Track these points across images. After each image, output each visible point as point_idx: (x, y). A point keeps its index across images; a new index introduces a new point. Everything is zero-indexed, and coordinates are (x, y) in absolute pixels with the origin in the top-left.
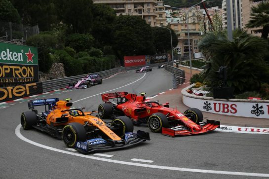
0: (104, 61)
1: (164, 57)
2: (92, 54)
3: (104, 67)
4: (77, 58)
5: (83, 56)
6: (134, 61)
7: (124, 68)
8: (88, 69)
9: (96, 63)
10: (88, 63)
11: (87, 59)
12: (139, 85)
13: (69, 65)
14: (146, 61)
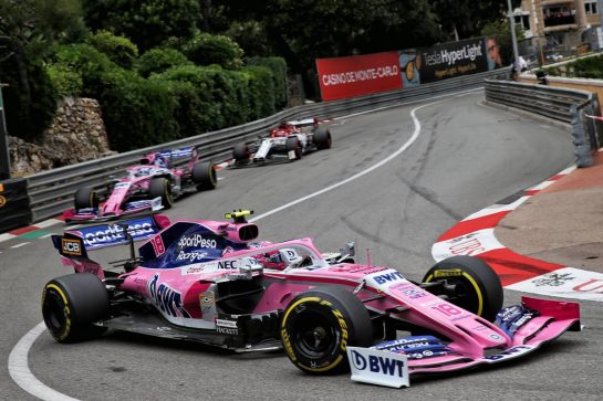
0: (251, 82)
1: (474, 52)
2: (201, 56)
3: (253, 106)
4: (145, 74)
5: (166, 66)
6: (358, 75)
7: (320, 106)
8: (196, 116)
9: (224, 89)
10: (192, 92)
11: (189, 77)
12: (420, 164)
13: (120, 103)
14: (403, 74)
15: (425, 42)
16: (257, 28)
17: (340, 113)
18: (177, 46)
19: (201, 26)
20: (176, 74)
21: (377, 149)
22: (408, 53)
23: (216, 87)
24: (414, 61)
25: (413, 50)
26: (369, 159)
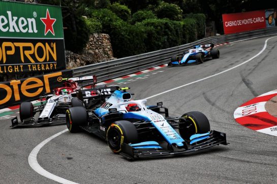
0: (184, 25)
3: (184, 37)
4: (133, 23)
5: (144, 19)
6: (243, 22)
7: (223, 37)
8: (155, 42)
9: (169, 29)
10: (154, 31)
11: (153, 24)
12: (254, 67)
13: (118, 36)
14: (267, 21)
20: (147, 23)
21: (238, 60)
22: (270, 11)
23: (165, 29)
24: (273, 14)
25: (273, 9)
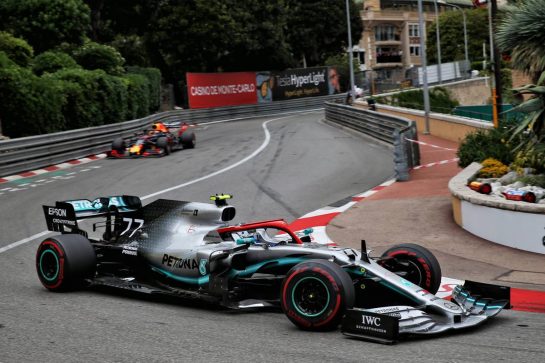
0: (130, 87)
1: (318, 78)
2: (88, 62)
3: (130, 107)
4: (39, 73)
5: (60, 67)
6: (221, 89)
7: (187, 112)
8: (81, 112)
9: (106, 91)
10: (79, 92)
11: (77, 79)
12: (267, 168)
13: (15, 95)
14: (258, 91)
15: (279, 67)
16: (138, 42)
17: (204, 119)
18: (69, 51)
19: (90, 35)
20: (66, 75)
21: (233, 154)
22: (263, 74)
23: (99, 89)
24: (268, 81)
25: (268, 72)
26: (226, 161)
